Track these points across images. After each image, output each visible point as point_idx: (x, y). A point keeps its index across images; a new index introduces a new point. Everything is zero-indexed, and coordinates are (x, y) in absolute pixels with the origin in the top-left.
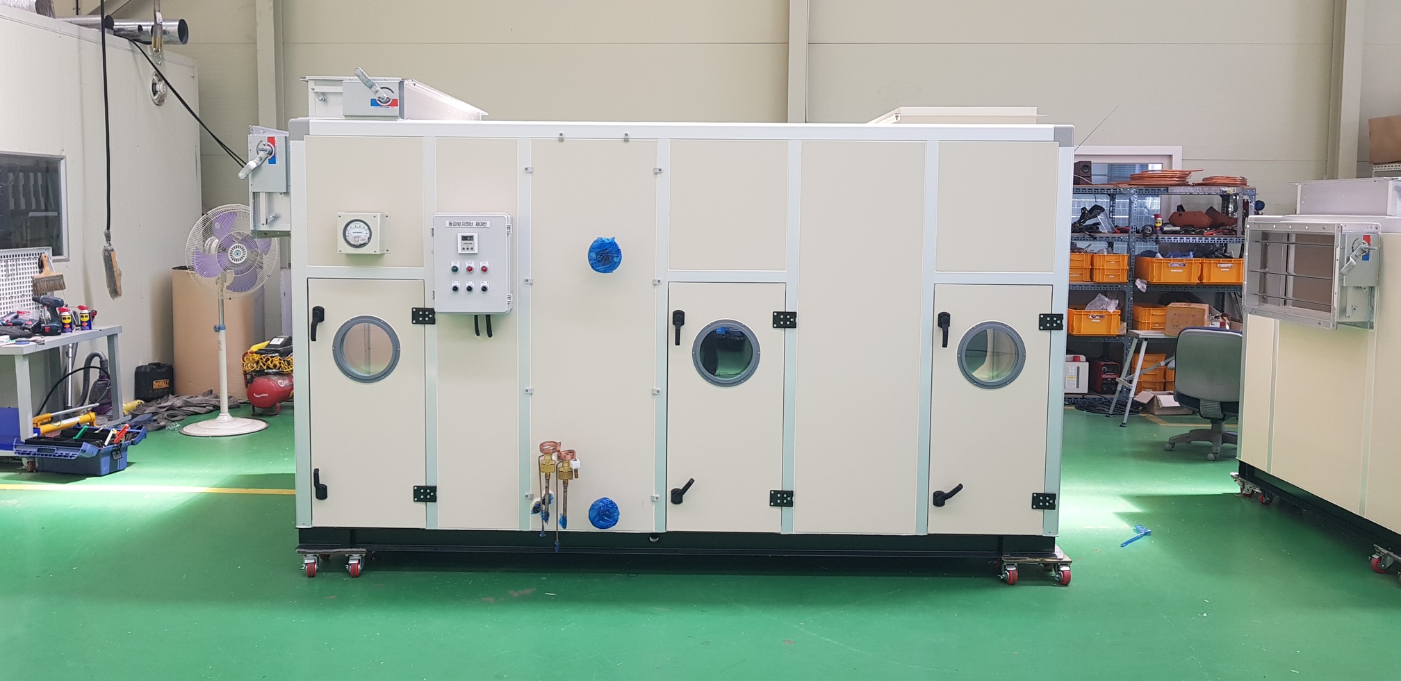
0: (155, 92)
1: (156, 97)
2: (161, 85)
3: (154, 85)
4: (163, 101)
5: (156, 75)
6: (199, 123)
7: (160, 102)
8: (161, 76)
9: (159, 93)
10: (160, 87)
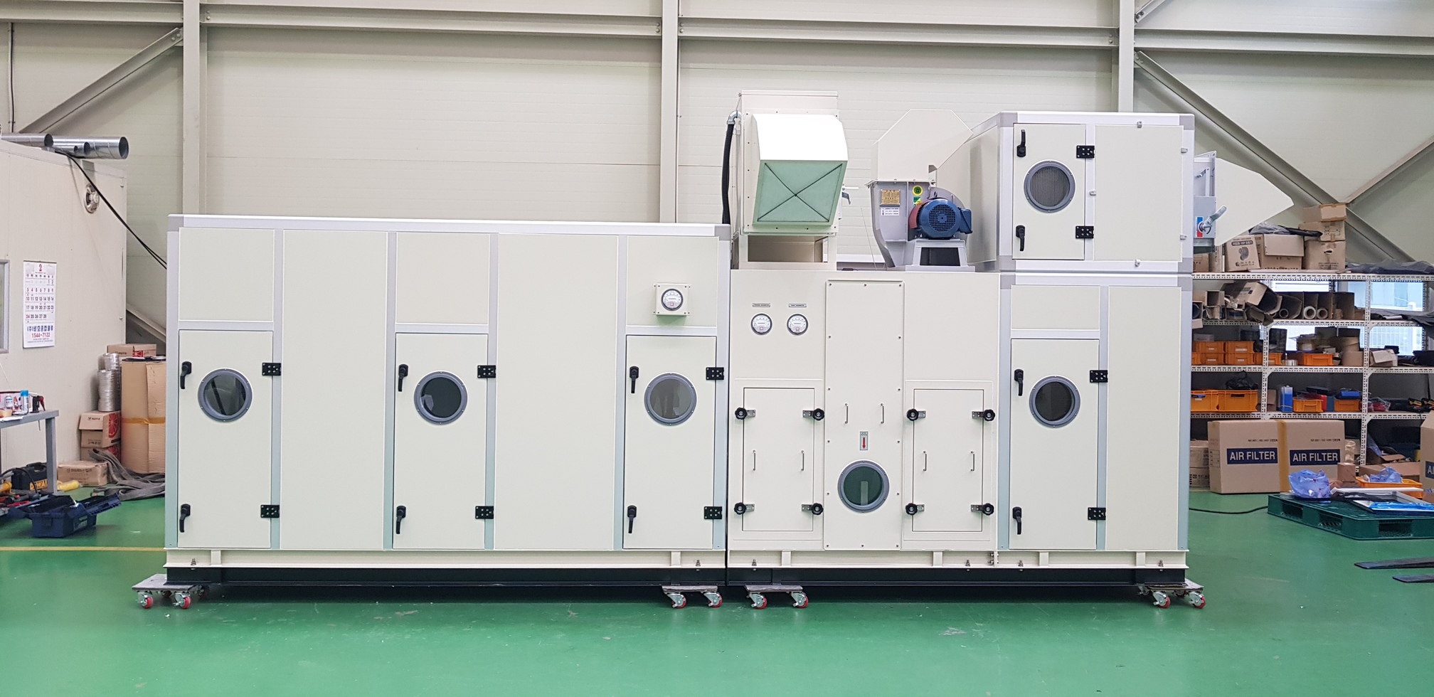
0: (88, 202)
1: (89, 206)
2: (95, 195)
3: (88, 195)
4: (95, 209)
5: (90, 186)
6: (126, 228)
7: (94, 209)
8: (94, 188)
9: (92, 202)
10: (94, 197)
